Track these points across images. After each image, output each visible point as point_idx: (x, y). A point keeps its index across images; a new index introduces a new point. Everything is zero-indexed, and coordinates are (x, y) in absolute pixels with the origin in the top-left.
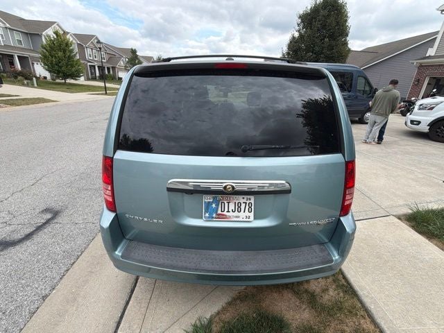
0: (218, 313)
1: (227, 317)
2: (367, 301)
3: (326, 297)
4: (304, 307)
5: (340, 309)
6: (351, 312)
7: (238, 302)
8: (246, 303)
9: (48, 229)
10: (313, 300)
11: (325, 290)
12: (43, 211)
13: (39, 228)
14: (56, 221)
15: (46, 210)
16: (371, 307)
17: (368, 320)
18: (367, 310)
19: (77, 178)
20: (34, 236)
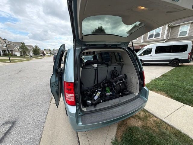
0: (116, 134)
1: (120, 134)
2: (151, 112)
3: (141, 115)
4: (138, 121)
5: (147, 117)
6: (149, 117)
7: (120, 127)
8: (122, 127)
9: (13, 132)
10: (139, 118)
11: (140, 113)
12: (3, 124)
13: (6, 134)
14: (15, 126)
15: (6, 123)
16: (153, 113)
17: (154, 117)
18: (153, 115)
19: (16, 102)
20: (6, 139)
